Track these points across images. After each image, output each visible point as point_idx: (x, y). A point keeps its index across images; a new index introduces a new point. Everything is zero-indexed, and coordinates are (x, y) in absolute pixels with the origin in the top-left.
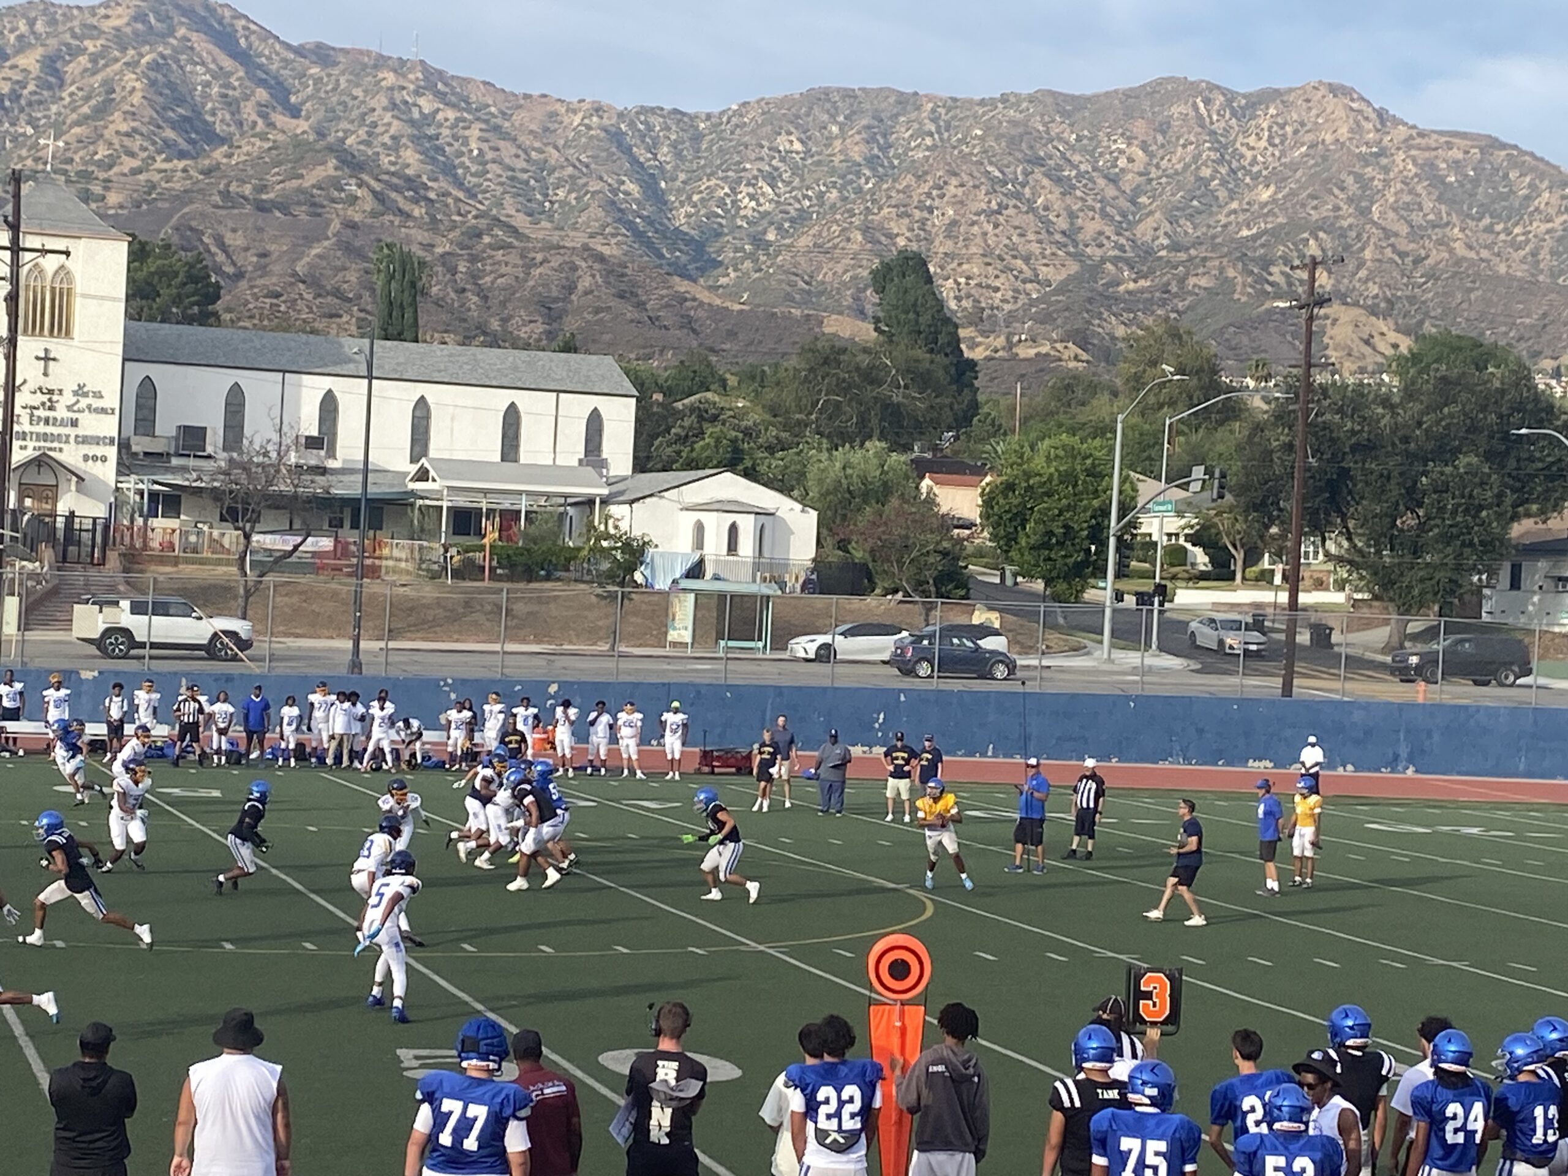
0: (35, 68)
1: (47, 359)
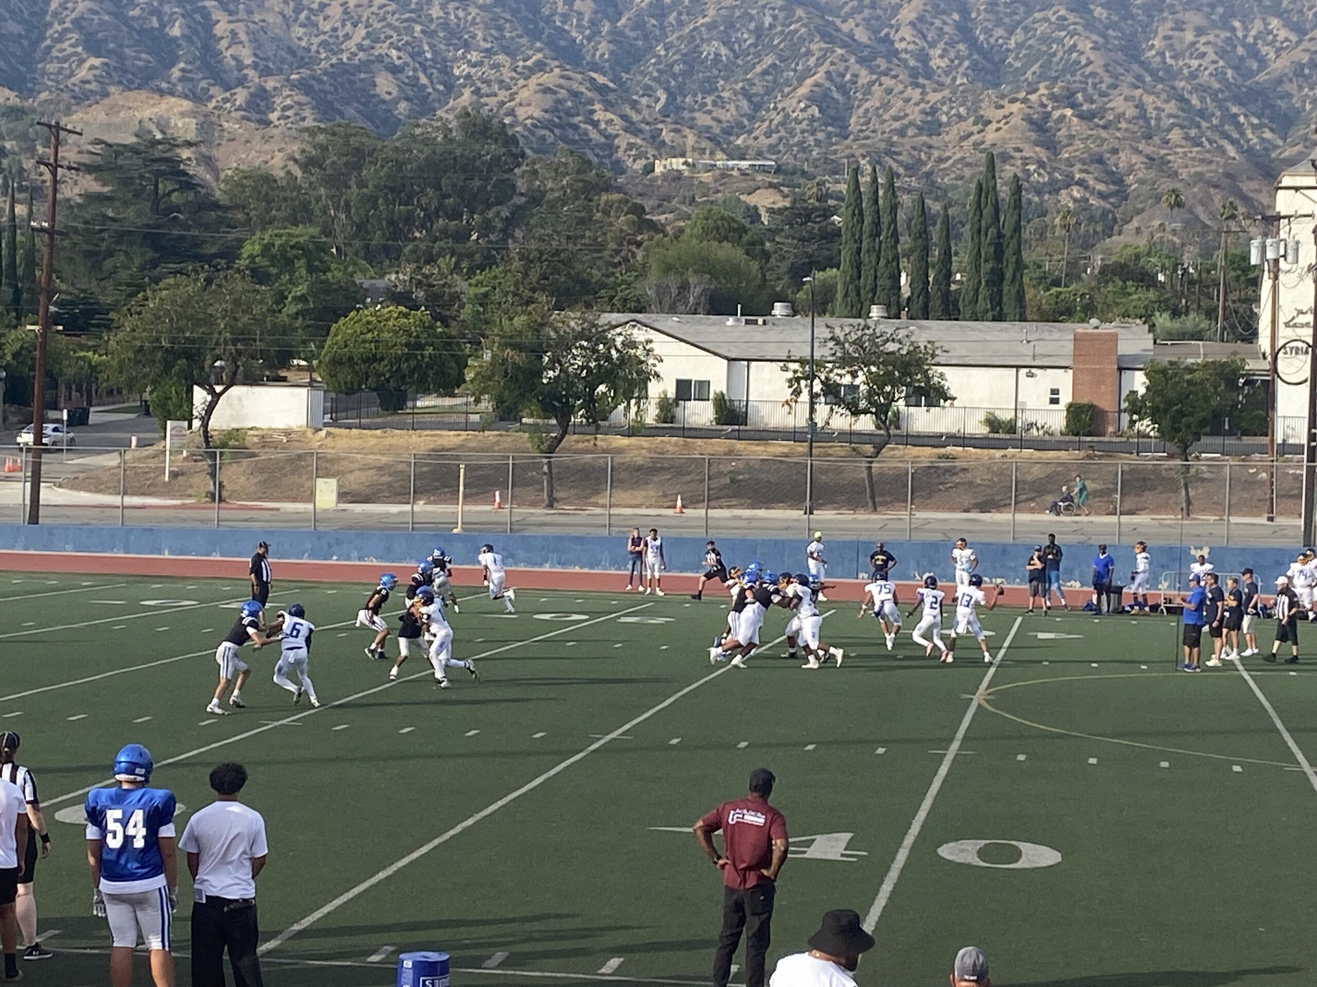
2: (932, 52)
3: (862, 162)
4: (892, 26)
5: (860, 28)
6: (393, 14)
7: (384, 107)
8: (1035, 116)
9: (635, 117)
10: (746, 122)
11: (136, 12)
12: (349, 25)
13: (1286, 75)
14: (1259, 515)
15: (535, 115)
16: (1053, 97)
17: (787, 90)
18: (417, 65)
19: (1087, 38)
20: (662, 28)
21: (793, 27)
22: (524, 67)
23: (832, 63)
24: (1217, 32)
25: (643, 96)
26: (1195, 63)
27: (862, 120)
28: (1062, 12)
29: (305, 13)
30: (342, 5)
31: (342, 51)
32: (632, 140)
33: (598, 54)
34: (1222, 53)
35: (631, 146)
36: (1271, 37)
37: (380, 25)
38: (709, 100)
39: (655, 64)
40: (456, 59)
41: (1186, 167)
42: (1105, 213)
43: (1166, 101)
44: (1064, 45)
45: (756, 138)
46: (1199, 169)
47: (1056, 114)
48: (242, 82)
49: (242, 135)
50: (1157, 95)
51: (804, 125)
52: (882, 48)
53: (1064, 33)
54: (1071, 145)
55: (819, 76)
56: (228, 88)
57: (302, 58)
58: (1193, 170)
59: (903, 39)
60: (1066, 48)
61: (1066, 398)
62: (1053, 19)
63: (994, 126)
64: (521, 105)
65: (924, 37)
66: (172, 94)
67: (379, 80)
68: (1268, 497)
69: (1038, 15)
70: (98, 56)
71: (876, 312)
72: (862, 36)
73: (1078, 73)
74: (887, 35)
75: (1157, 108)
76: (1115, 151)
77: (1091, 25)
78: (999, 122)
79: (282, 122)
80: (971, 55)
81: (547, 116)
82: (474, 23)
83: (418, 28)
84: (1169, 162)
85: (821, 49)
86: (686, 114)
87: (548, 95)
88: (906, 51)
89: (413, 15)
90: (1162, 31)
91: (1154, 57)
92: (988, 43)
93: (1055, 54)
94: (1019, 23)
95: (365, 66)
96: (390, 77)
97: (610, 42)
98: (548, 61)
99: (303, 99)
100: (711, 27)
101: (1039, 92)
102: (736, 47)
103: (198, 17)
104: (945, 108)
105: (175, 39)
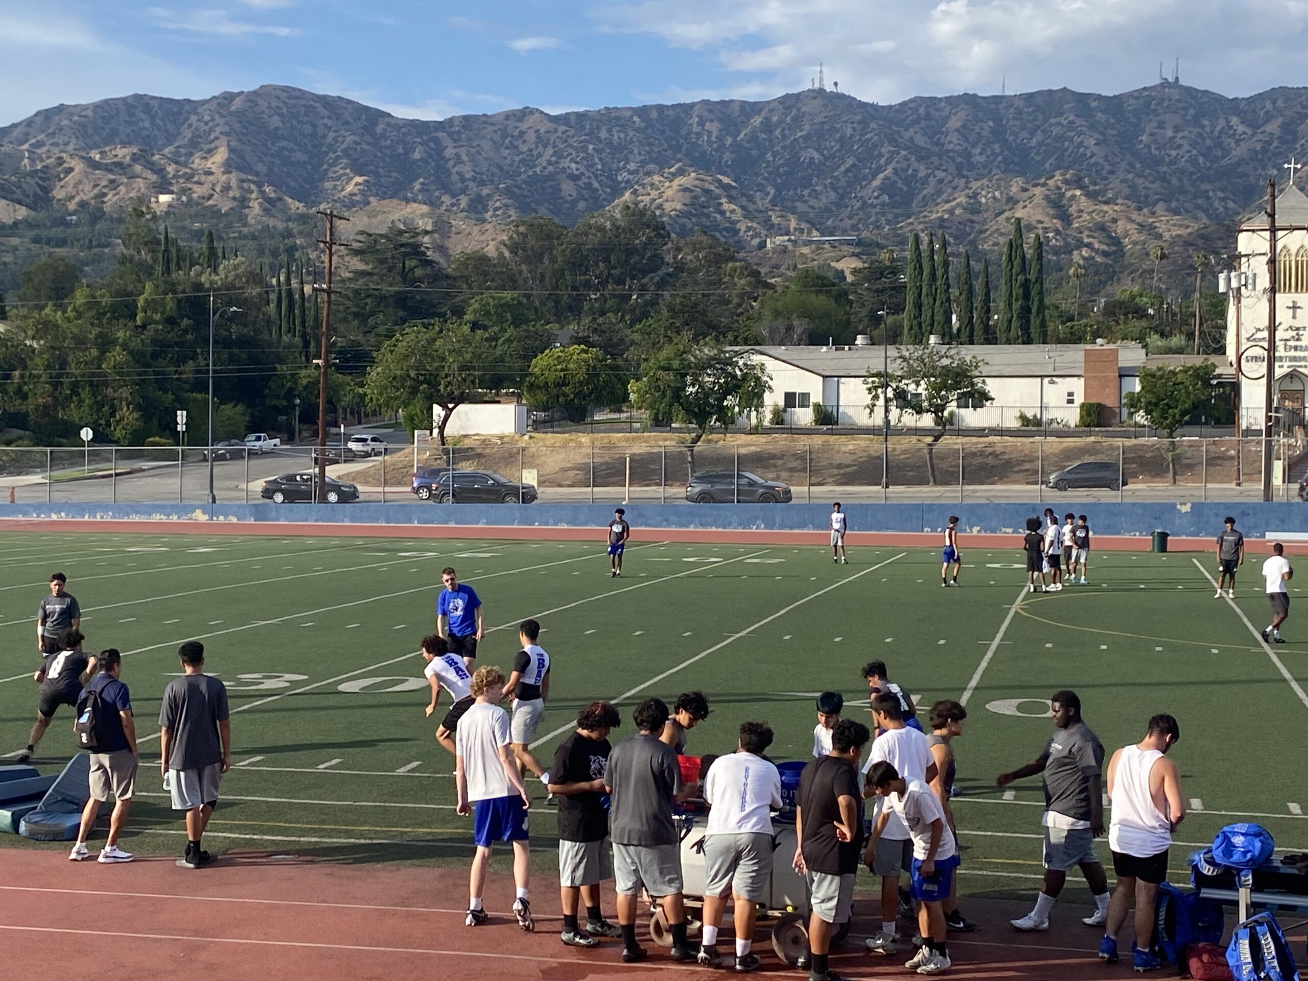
0: (1277, 132)
1: (1295, 307)
2: (973, 151)
3: (922, 235)
4: (942, 133)
5: (918, 135)
6: (573, 137)
7: (567, 206)
8: (1053, 196)
9: (751, 207)
10: (834, 208)
11: (388, 142)
12: (541, 148)
13: (1244, 159)
14: (1229, 482)
15: (678, 208)
16: (1066, 182)
17: (864, 183)
18: (591, 175)
19: (1092, 136)
20: (770, 141)
21: (868, 136)
22: (669, 173)
23: (898, 162)
24: (1191, 129)
25: (758, 191)
26: (1174, 153)
27: (921, 204)
28: (1072, 118)
29: (509, 138)
30: (536, 132)
31: (536, 166)
32: (749, 224)
33: (723, 162)
34: (1194, 144)
35: (749, 229)
36: (1232, 132)
37: (563, 146)
38: (806, 192)
39: (765, 167)
40: (619, 169)
41: (1169, 230)
42: (1107, 266)
43: (1153, 182)
44: (1073, 143)
45: (842, 220)
46: (1179, 232)
47: (1069, 194)
48: (464, 191)
49: (465, 229)
50: (1146, 177)
51: (877, 209)
52: (936, 149)
53: (1073, 134)
54: (1080, 217)
55: (888, 172)
56: (454, 195)
57: (507, 173)
58: (1174, 234)
59: (950, 142)
60: (1075, 144)
61: (1079, 399)
62: (1065, 123)
63: (1021, 204)
64: (667, 201)
65: (967, 140)
66: (415, 201)
67: (564, 186)
68: (1236, 468)
69: (1053, 121)
70: (361, 176)
71: (933, 339)
72: (920, 140)
73: (1085, 163)
74: (939, 139)
75: (1146, 188)
76: (1115, 221)
77: (1093, 127)
78: (1025, 201)
79: (494, 219)
80: (1002, 152)
81: (686, 208)
82: (631, 142)
83: (591, 147)
84: (1156, 227)
85: (889, 152)
86: (789, 204)
87: (688, 194)
88: (954, 151)
89: (587, 138)
90: (1148, 130)
91: (1142, 149)
92: (1016, 143)
93: (1067, 149)
94: (1039, 127)
95: (551, 177)
96: (571, 183)
97: (732, 152)
98: (687, 168)
99: (510, 202)
100: (807, 138)
101: (1056, 178)
102: (825, 152)
103: (432, 144)
104: (984, 193)
105: (417, 160)
